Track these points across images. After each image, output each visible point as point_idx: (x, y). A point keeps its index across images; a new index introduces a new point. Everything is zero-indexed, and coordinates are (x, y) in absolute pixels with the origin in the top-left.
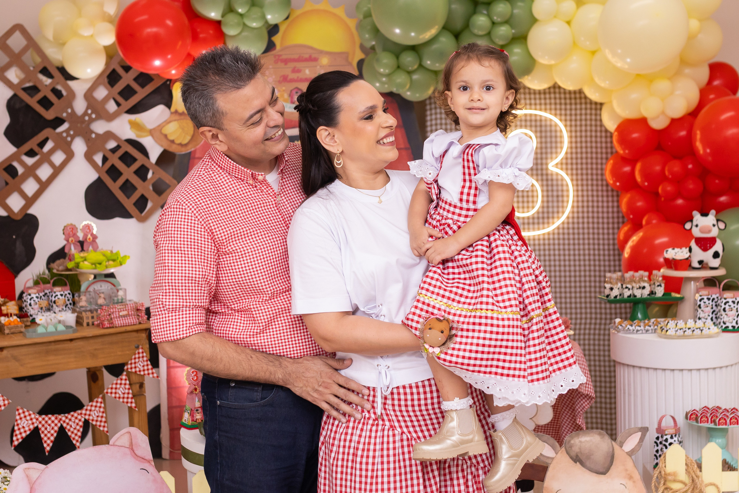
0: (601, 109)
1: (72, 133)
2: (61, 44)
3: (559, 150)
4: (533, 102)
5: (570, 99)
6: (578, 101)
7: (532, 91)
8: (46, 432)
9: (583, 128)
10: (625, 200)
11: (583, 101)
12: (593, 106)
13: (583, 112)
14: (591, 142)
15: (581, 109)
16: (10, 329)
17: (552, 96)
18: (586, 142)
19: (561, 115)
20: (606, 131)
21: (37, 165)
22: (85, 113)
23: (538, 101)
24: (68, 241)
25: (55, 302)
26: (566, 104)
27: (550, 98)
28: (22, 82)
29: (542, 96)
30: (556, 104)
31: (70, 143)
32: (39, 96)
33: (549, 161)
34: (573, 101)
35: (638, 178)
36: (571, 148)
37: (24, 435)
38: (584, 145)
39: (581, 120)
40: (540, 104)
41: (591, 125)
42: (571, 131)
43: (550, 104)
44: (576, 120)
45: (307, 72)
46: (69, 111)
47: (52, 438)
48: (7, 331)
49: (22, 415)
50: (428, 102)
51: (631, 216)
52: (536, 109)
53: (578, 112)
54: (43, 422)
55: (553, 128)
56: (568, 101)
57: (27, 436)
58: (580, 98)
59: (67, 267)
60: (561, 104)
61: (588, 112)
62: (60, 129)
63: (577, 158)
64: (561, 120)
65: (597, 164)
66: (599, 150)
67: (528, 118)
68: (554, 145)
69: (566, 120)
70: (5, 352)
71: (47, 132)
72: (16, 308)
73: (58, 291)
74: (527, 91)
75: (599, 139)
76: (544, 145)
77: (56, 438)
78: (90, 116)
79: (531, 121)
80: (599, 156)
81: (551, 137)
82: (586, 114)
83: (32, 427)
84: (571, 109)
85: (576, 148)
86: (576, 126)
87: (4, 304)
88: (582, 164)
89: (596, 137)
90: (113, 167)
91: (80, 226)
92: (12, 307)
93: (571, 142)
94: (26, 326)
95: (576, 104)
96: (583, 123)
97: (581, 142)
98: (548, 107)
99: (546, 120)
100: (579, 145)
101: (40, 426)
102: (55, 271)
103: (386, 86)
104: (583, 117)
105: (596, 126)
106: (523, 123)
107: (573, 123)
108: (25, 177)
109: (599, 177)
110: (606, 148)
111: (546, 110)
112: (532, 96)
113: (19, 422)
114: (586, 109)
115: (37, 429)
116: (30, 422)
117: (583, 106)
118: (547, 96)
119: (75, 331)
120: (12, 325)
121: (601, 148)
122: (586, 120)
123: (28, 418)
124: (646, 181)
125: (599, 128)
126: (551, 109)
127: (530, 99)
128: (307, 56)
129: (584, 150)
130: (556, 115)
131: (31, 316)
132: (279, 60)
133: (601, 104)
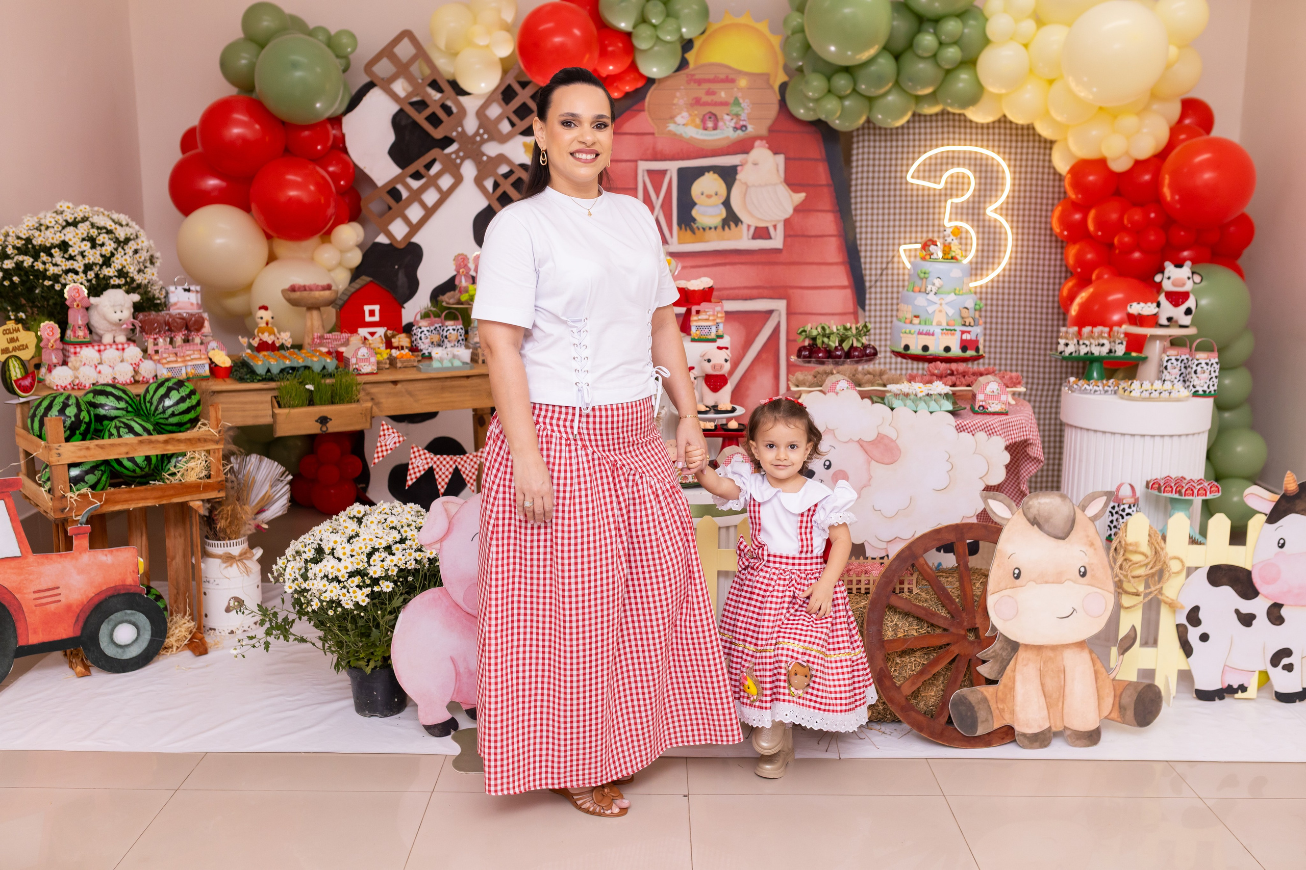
0: (1051, 149)
1: (461, 154)
2: (453, 54)
3: (999, 193)
4: (974, 137)
5: (1017, 135)
6: (1025, 138)
7: (974, 125)
8: (440, 473)
9: (1029, 169)
10: (1073, 251)
11: (1031, 138)
12: (1042, 145)
13: (1030, 150)
14: (1037, 185)
15: (1028, 147)
16: (402, 362)
17: (997, 131)
18: (1031, 185)
19: (1004, 153)
20: (1055, 173)
21: (423, 189)
22: (477, 133)
23: (980, 137)
24: (458, 272)
25: (446, 337)
26: (1011, 141)
27: (994, 134)
28: (409, 95)
29: (985, 131)
30: (999, 140)
31: (458, 167)
32: (427, 112)
33: (987, 205)
34: (1020, 138)
35: (1091, 227)
36: (1014, 191)
37: (418, 475)
38: (1028, 188)
39: (1027, 160)
40: (982, 140)
41: (1038, 166)
42: (1015, 172)
43: (994, 140)
44: (1021, 160)
45: (723, 94)
46: (460, 129)
47: (447, 480)
48: (399, 365)
49: (417, 454)
50: (855, 133)
51: (1079, 270)
52: (976, 146)
53: (1025, 151)
54: (438, 463)
55: (995, 168)
56: (1014, 138)
57: (421, 476)
58: (1028, 135)
59: (459, 300)
60: (1005, 141)
61: (1036, 151)
62: (449, 150)
63: (1019, 203)
64: (1004, 159)
65: (1041, 210)
66: (1045, 195)
67: (967, 155)
68: (994, 187)
69: (1010, 160)
70: (399, 386)
71: (435, 153)
72: (408, 340)
73: (450, 325)
74: (968, 124)
75: (1045, 183)
76: (983, 187)
77: (450, 480)
78: (481, 136)
79: (970, 159)
80: (1045, 201)
81: (992, 178)
82: (1033, 154)
83: (426, 467)
84: (1016, 147)
85: (1019, 191)
86: (1021, 166)
87: (394, 336)
88: (1024, 209)
89: (1043, 179)
90: (504, 193)
91: (471, 257)
92: (402, 340)
93: (1014, 185)
94: (419, 361)
95: (1022, 141)
96: (1030, 163)
97: (1025, 185)
98: (991, 143)
99: (987, 159)
100: (1022, 188)
101: (435, 466)
102: (444, 304)
103: (812, 113)
104: (1030, 157)
105: (1044, 167)
106: (961, 161)
107: (1018, 163)
108: (409, 202)
109: (1043, 226)
110: (1053, 192)
111: (988, 147)
112: (974, 131)
113: (414, 460)
114: (1034, 147)
115: (431, 471)
116: (425, 461)
117: (1031, 144)
118: (991, 131)
119: (472, 368)
120: (405, 358)
121: (1048, 192)
122: (1033, 160)
123: (423, 457)
124: (1099, 230)
125: (1046, 170)
126: (993, 146)
127: (971, 134)
128: (723, 76)
129: (1028, 194)
130: (999, 153)
131: (421, 350)
132: (692, 80)
133: (1052, 142)
